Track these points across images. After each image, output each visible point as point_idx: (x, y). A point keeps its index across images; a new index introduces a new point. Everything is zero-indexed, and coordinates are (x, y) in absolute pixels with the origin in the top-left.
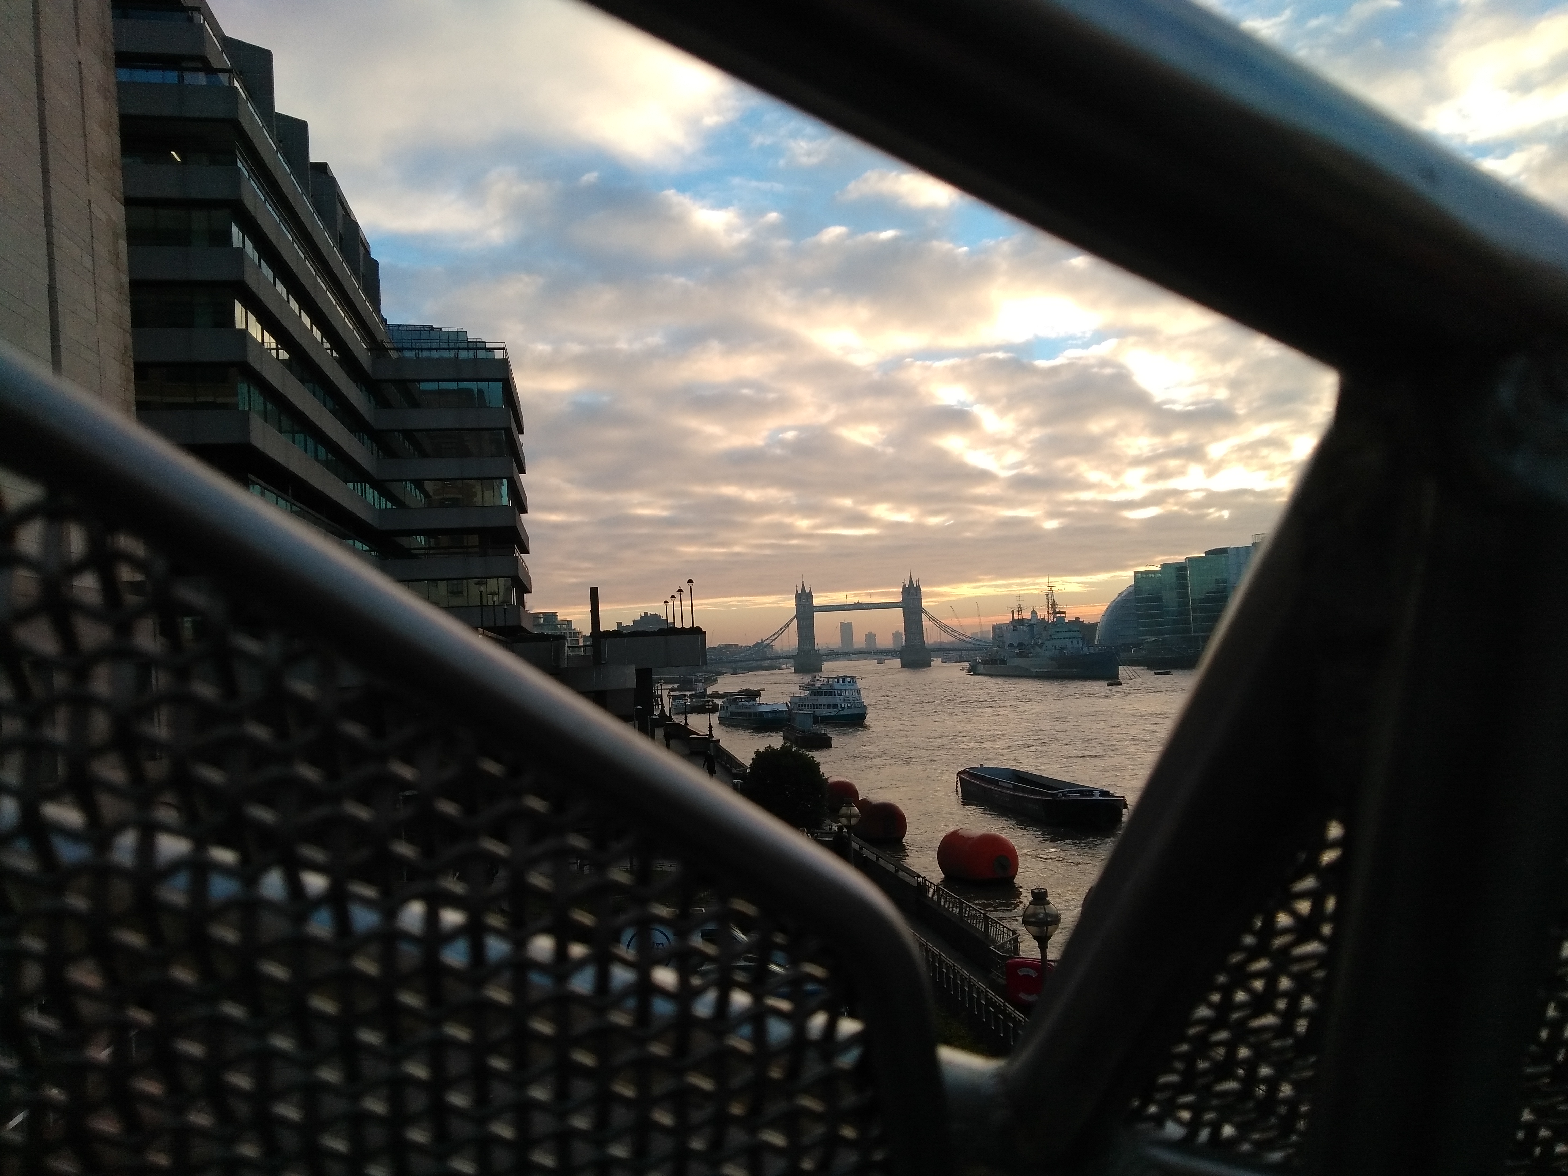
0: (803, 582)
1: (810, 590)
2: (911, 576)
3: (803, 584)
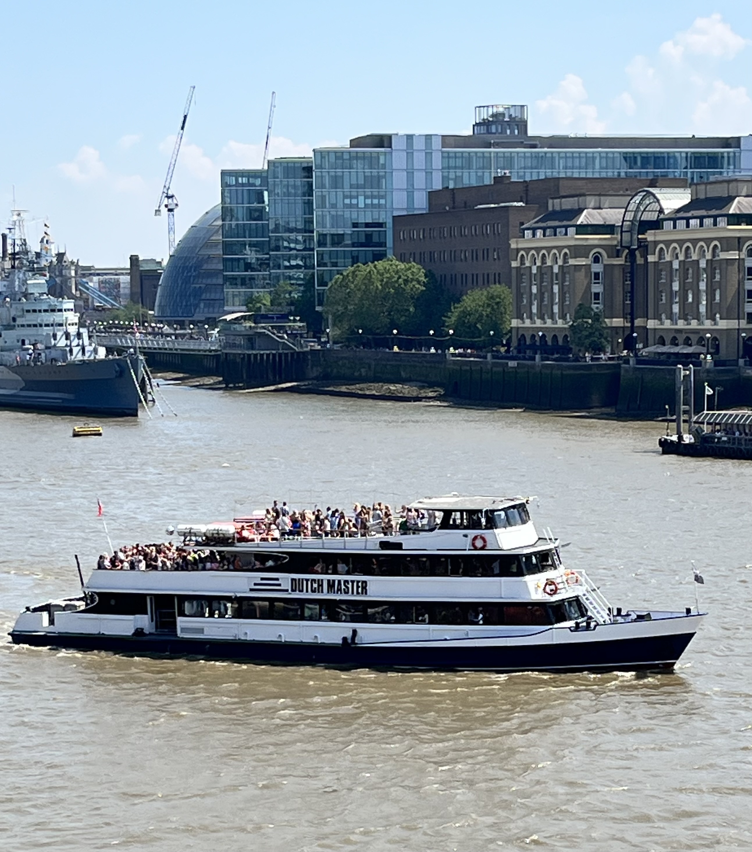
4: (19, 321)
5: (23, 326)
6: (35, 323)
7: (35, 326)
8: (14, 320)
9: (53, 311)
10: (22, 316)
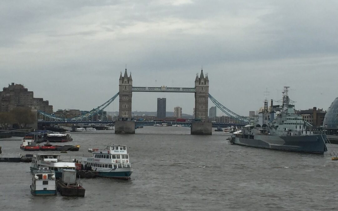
0: (126, 69)
1: (130, 76)
2: (202, 71)
3: (126, 71)
4: (285, 122)
5: (286, 124)
6: (289, 123)
7: (290, 124)
8: (283, 122)
9: (296, 119)
10: (286, 121)
